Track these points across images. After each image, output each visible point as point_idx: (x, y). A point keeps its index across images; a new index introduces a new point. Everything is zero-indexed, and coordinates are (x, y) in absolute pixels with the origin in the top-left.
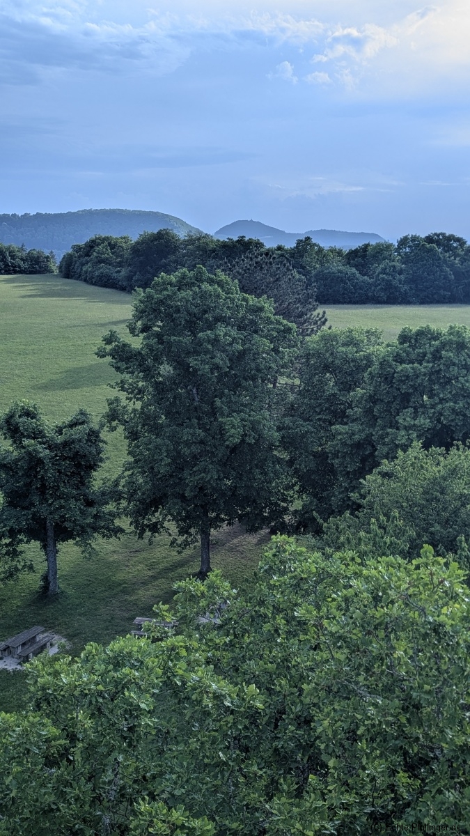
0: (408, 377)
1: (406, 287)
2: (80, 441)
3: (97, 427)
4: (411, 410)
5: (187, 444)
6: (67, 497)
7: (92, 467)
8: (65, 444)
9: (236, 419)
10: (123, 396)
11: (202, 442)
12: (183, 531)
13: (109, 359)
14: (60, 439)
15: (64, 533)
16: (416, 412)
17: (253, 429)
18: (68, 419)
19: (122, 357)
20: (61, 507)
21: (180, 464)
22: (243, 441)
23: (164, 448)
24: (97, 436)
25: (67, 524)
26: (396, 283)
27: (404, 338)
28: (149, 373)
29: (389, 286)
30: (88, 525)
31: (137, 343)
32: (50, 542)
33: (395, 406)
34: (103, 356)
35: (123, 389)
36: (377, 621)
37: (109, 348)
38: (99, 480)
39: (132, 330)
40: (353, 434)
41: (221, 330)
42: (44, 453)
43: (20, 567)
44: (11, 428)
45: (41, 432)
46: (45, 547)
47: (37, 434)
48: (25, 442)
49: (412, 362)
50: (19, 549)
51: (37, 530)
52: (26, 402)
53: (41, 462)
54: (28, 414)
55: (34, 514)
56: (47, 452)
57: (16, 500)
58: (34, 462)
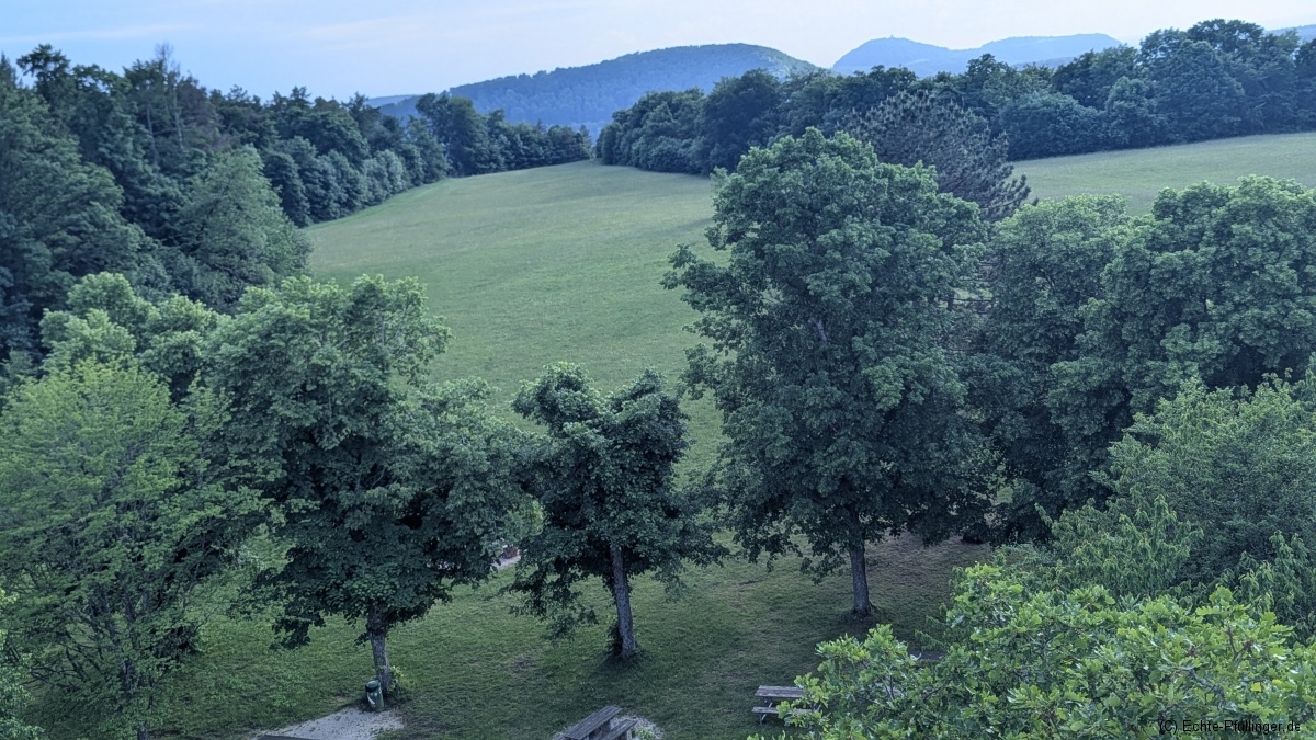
0: (1174, 273)
1: (1162, 117)
2: (649, 418)
3: (672, 396)
4: (1185, 327)
5: (815, 411)
6: (637, 506)
7: (670, 456)
8: (628, 425)
9: (889, 367)
10: (708, 343)
11: (838, 406)
12: (820, 548)
13: (682, 289)
14: (619, 418)
15: (636, 561)
16: (1194, 329)
17: (920, 379)
18: (628, 386)
19: (703, 284)
20: (629, 522)
21: (807, 442)
22: (905, 401)
23: (778, 420)
24: (675, 409)
25: (640, 548)
26: (1143, 112)
27: (1163, 208)
28: (745, 304)
29: (1131, 119)
30: (673, 548)
31: (722, 260)
32: (618, 575)
33: (1157, 322)
34: (672, 286)
35: (707, 332)
36: (1145, 711)
37: (680, 272)
38: (684, 475)
39: (714, 239)
40: (1089, 374)
41: (854, 228)
42: (598, 441)
43: (576, 616)
44: (546, 407)
45: (590, 409)
46: (610, 583)
47: (585, 413)
48: (569, 426)
49: (1180, 246)
50: (573, 588)
51: (597, 559)
52: (564, 366)
53: (593, 455)
54: (569, 383)
55: (590, 535)
56: (602, 439)
57: (561, 515)
58: (584, 456)
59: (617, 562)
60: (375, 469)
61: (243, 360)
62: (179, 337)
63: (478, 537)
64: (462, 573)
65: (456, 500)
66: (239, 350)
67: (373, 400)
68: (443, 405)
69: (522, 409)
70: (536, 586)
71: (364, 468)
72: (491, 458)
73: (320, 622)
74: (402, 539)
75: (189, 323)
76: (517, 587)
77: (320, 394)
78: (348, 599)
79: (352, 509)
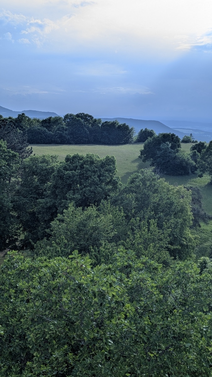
0: (70, 177)
1: (69, 137)
16: (74, 192)
26: (64, 135)
27: (67, 159)
29: (61, 136)
33: (65, 190)
36: (54, 286)
40: (47, 203)
49: (71, 170)
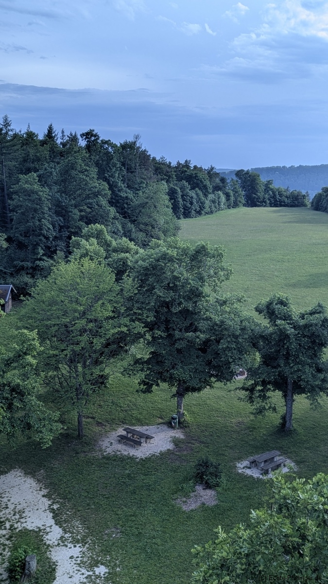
2: (316, 325)
6: (304, 364)
7: (323, 344)
8: (306, 326)
14: (302, 322)
15: (299, 389)
18: (309, 309)
20: (299, 370)
25: (302, 383)
30: (317, 386)
32: (289, 393)
42: (291, 331)
43: (267, 408)
44: (270, 311)
45: (290, 316)
46: (285, 396)
47: (287, 317)
48: (279, 322)
50: (269, 394)
51: (281, 384)
52: (282, 294)
53: (287, 337)
54: (282, 303)
55: (280, 372)
56: (293, 330)
57: (268, 360)
58: (283, 336)
59: (290, 387)
60: (191, 324)
61: (146, 269)
62: (123, 255)
63: (230, 363)
64: (220, 378)
65: (223, 345)
66: (145, 264)
67: (196, 295)
68: (225, 302)
69: (259, 310)
70: (251, 390)
71: (187, 323)
72: (241, 329)
73: (158, 385)
74: (197, 357)
75: (127, 251)
76: (243, 388)
77: (174, 289)
78: (171, 378)
79: (179, 339)
